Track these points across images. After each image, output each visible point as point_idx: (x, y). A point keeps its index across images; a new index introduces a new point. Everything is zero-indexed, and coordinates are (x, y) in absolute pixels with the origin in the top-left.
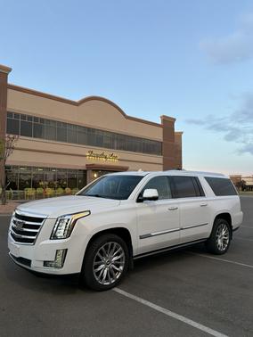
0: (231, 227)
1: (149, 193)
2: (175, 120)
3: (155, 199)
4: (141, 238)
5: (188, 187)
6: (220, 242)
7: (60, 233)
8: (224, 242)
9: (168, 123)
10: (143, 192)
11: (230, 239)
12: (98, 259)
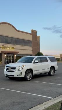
0: (55, 70)
1: (36, 61)
2: (37, 31)
3: (37, 63)
4: (35, 71)
5: (44, 60)
6: (52, 73)
7: (20, 69)
8: (53, 73)
9: (34, 33)
10: (35, 61)
11: (55, 72)
12: (27, 75)
